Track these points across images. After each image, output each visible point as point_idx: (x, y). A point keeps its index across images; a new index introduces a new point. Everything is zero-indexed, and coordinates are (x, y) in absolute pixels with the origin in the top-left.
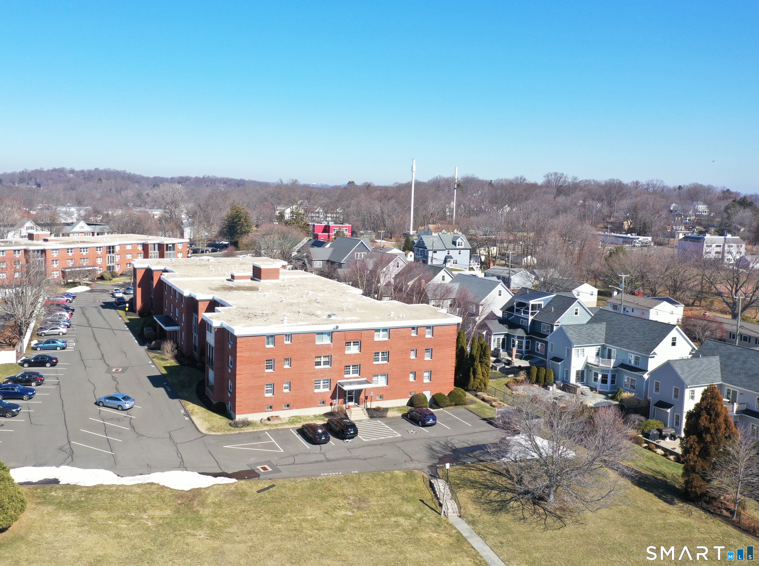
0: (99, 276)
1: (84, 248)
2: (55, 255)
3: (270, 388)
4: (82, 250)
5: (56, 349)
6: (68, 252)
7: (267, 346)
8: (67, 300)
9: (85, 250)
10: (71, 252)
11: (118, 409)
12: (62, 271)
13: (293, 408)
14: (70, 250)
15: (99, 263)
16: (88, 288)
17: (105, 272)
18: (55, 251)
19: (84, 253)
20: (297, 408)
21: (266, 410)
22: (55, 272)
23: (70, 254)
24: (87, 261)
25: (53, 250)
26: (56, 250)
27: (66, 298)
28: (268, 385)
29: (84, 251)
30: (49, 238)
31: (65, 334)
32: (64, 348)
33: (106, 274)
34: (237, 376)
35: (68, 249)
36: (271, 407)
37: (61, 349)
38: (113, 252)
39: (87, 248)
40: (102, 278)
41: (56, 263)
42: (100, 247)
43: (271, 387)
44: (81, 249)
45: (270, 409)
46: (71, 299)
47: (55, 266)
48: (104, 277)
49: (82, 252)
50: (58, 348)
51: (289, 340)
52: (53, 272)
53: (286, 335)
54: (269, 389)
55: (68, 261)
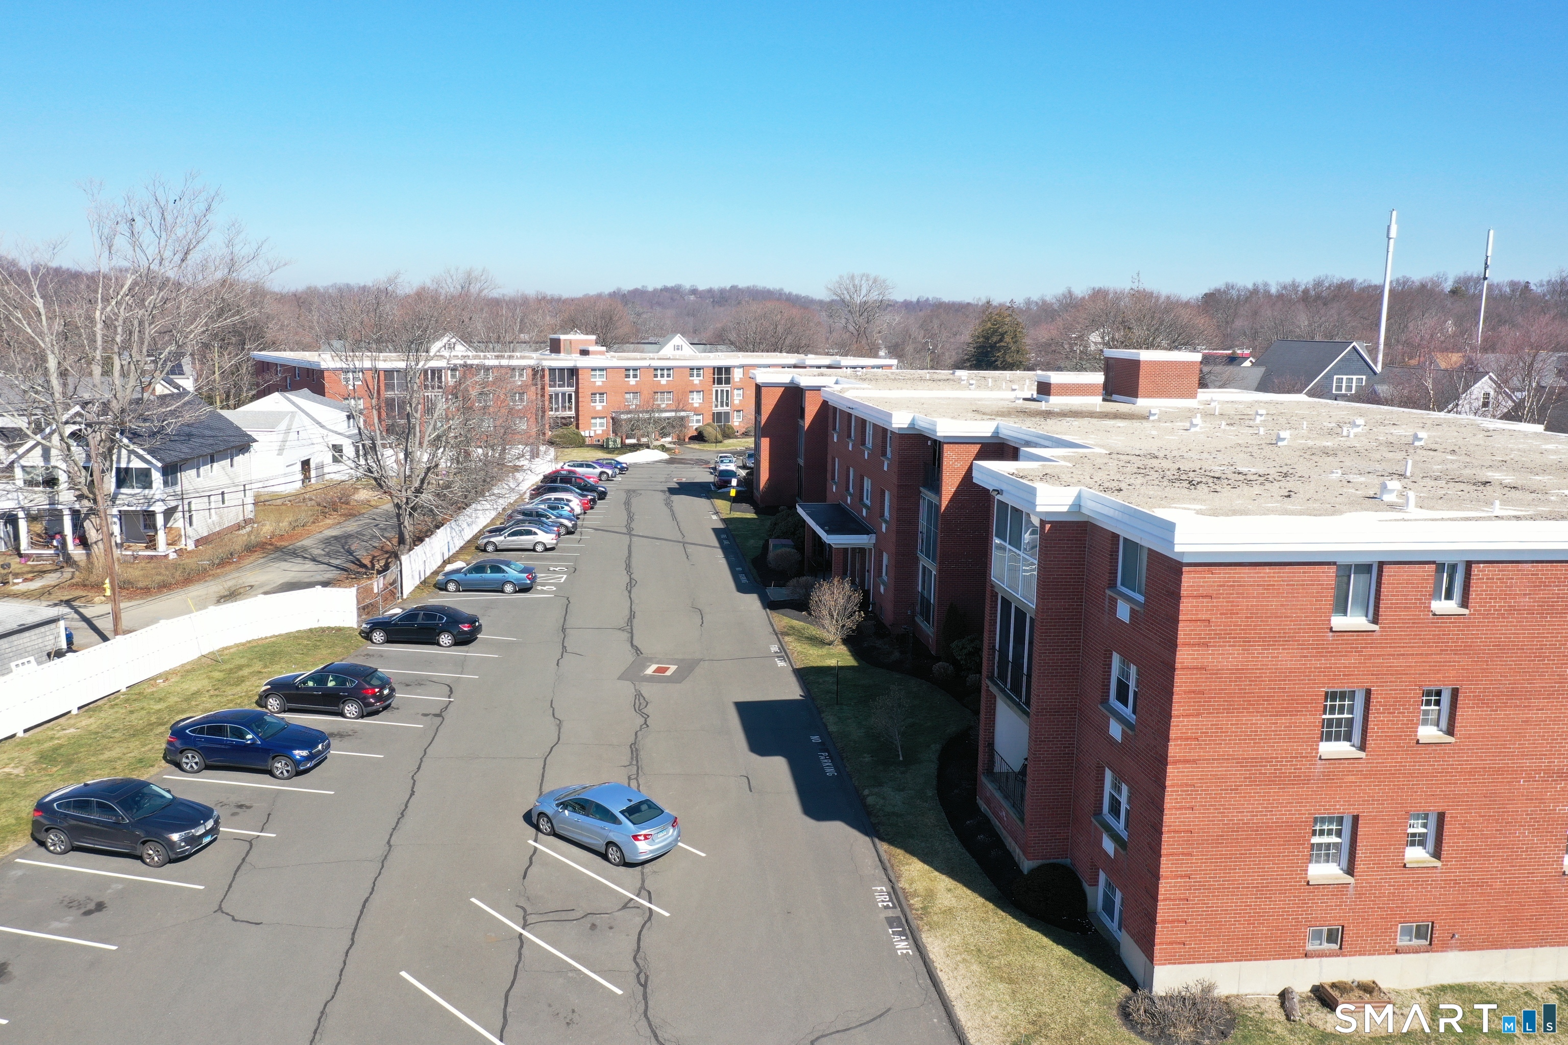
0: (695, 434)
1: (662, 369)
2: (599, 381)
3: (1334, 839)
4: (659, 372)
5: (502, 591)
6: (628, 376)
7: (1338, 622)
8: (602, 473)
9: (665, 372)
10: (635, 376)
11: (605, 857)
12: (613, 419)
13: (1445, 947)
14: (631, 373)
15: (696, 405)
16: (665, 456)
17: (708, 424)
18: (598, 373)
19: (664, 381)
20: (1468, 945)
21: (1310, 947)
22: (598, 421)
23: (632, 381)
24: (669, 399)
25: (594, 369)
26: (601, 369)
27: (599, 470)
28: (1323, 820)
29: (662, 376)
30: (591, 348)
31: (552, 549)
32: (525, 589)
33: (710, 429)
34: (1170, 769)
35: (628, 370)
36: (1332, 937)
37: (516, 592)
38: (728, 381)
39: (669, 369)
40: (700, 437)
41: (601, 401)
42: (699, 369)
43: (1339, 834)
44: (656, 370)
45: (1326, 946)
46: (610, 472)
47: (599, 406)
48: (705, 434)
49: (659, 378)
50: (509, 588)
51: (1449, 596)
52: (593, 421)
53: (1440, 567)
54: (1325, 839)
55: (627, 396)
